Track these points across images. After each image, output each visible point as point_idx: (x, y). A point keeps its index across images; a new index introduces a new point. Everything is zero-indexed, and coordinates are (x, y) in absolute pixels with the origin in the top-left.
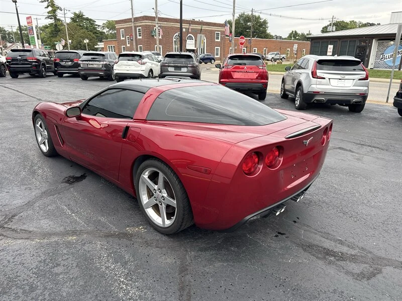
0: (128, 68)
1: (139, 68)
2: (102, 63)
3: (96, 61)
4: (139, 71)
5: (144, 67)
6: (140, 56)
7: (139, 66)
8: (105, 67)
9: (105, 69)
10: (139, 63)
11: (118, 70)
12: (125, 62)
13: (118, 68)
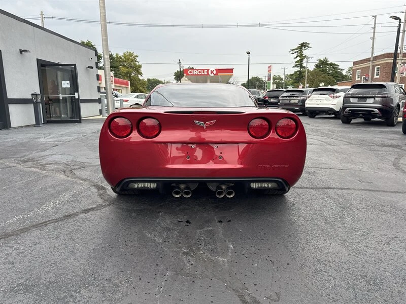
0: (319, 102)
1: (330, 102)
2: (299, 98)
3: (294, 97)
4: (329, 104)
5: (335, 101)
6: (334, 90)
7: (330, 100)
8: (302, 102)
9: (301, 104)
10: (331, 97)
11: (309, 104)
12: (317, 97)
13: (309, 102)
